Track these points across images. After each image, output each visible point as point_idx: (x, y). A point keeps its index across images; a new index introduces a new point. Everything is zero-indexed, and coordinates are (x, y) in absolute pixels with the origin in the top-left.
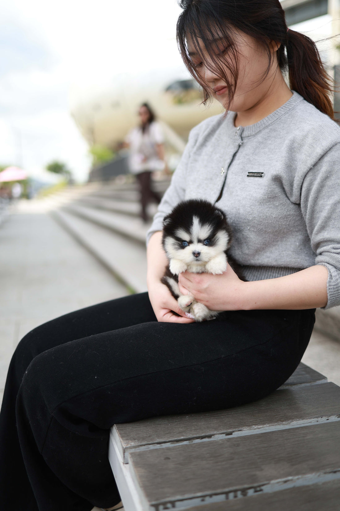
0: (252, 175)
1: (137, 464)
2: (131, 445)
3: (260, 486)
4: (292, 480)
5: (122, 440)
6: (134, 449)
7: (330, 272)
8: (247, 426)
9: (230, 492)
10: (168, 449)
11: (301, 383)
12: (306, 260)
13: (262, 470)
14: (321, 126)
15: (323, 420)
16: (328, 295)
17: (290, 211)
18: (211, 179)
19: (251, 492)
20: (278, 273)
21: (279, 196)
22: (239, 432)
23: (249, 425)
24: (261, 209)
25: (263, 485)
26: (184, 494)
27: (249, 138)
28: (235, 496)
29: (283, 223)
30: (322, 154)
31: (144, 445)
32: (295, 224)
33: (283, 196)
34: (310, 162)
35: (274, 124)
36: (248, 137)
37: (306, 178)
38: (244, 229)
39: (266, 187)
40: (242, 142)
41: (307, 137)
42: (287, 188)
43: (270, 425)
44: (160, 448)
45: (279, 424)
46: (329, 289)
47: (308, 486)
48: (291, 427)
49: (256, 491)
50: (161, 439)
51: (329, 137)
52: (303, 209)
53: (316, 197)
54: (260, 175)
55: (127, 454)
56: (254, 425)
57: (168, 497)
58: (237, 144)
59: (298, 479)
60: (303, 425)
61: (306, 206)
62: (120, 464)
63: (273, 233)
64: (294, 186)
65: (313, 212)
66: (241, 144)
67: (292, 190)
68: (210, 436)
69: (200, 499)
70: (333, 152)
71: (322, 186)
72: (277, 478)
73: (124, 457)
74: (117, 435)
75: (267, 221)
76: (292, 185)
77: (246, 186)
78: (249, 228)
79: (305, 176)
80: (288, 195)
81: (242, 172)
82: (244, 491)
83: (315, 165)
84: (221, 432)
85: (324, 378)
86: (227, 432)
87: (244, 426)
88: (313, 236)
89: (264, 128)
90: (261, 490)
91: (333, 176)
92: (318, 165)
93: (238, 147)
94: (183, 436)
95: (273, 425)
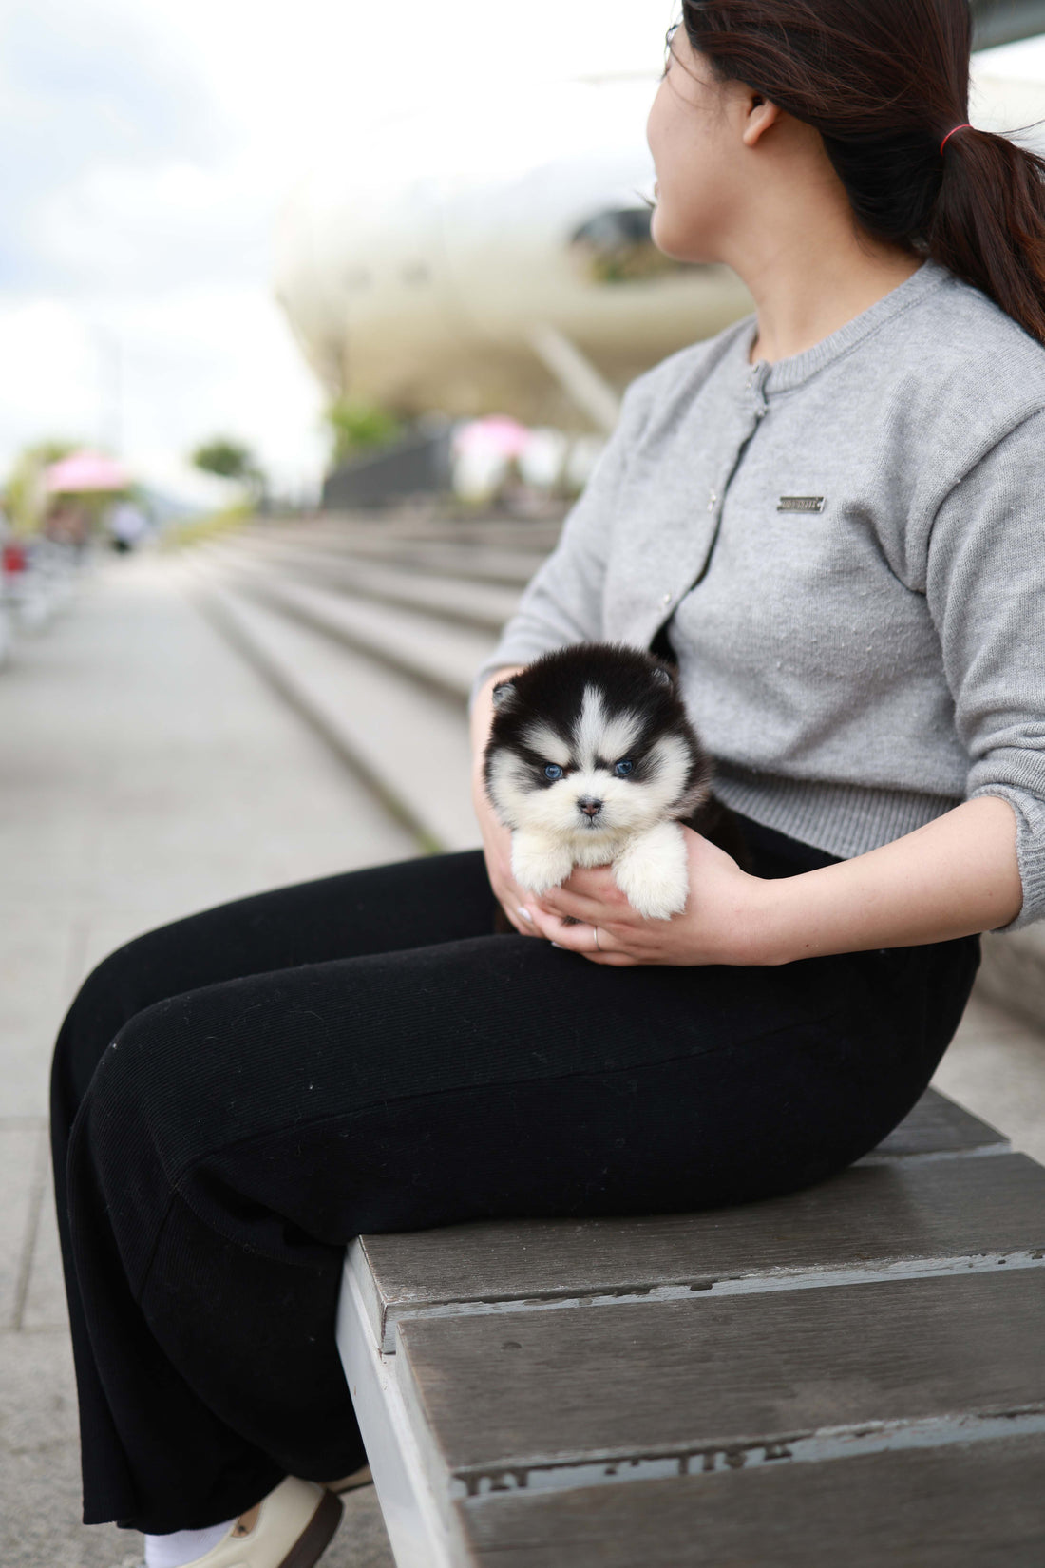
0: (790, 504)
1: (419, 1356)
2: (406, 1298)
3: (782, 1442)
4: (880, 1430)
5: (378, 1284)
6: (413, 1313)
7: (1021, 813)
8: (756, 1266)
9: (693, 1453)
10: (516, 1317)
11: (929, 1151)
12: (950, 764)
13: (793, 1396)
14: (993, 355)
15: (988, 1263)
16: (1023, 883)
17: (904, 611)
18: (683, 525)
19: (755, 1458)
20: (869, 809)
21: (869, 566)
22: (733, 1281)
23: (763, 1265)
24: (814, 606)
25: (793, 1440)
26: (555, 1452)
27: (785, 395)
28: (709, 1467)
29: (884, 648)
30: (991, 440)
31: (446, 1303)
32: (922, 654)
33: (877, 568)
34: (954, 465)
35: (857, 350)
36: (785, 391)
37: (943, 512)
38: (765, 667)
39: (826, 538)
40: (765, 407)
41: (950, 390)
42: (890, 545)
43: (827, 1267)
44: (491, 1315)
45: (852, 1267)
46: (1026, 863)
47: (927, 1451)
48: (889, 1278)
49: (770, 1457)
50: (497, 1286)
51: (1016, 391)
52: (932, 608)
53: (974, 574)
54: (814, 506)
55: (393, 1325)
56: (778, 1264)
57: (509, 1455)
58: (750, 414)
59: (899, 1428)
60: (925, 1275)
61: (941, 599)
62: (369, 1354)
63: (853, 681)
64: (907, 539)
65: (962, 618)
66: (761, 413)
67: (903, 550)
68: (644, 1290)
69: (602, 1468)
70: (1028, 436)
71: (990, 540)
72: (836, 1423)
73: (383, 1333)
74: (367, 1267)
75: (832, 644)
76: (901, 536)
77: (773, 539)
78: (778, 664)
79: (939, 508)
80: (896, 567)
81: (765, 498)
82: (735, 1454)
83: (970, 474)
84: (678, 1280)
85: (1001, 1139)
86: (695, 1280)
87: (748, 1266)
88: (962, 693)
89: (830, 364)
90: (787, 1454)
91: (1028, 510)
92: (979, 476)
93: (753, 422)
94: (564, 1283)
95: (836, 1269)
